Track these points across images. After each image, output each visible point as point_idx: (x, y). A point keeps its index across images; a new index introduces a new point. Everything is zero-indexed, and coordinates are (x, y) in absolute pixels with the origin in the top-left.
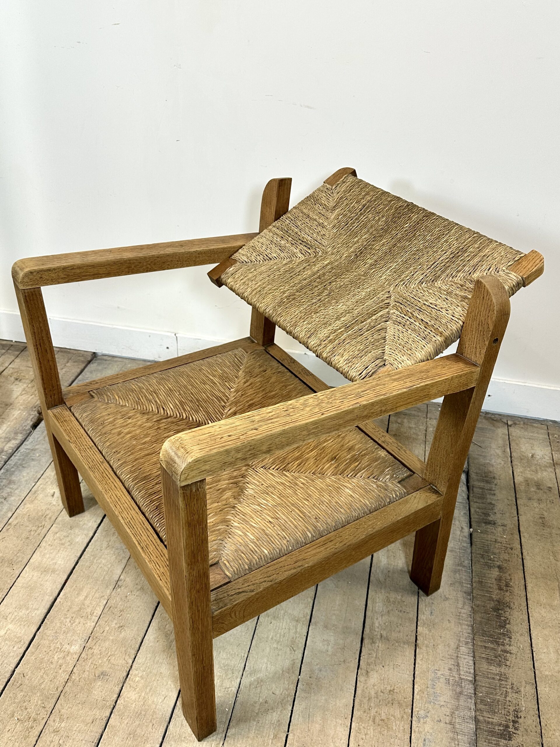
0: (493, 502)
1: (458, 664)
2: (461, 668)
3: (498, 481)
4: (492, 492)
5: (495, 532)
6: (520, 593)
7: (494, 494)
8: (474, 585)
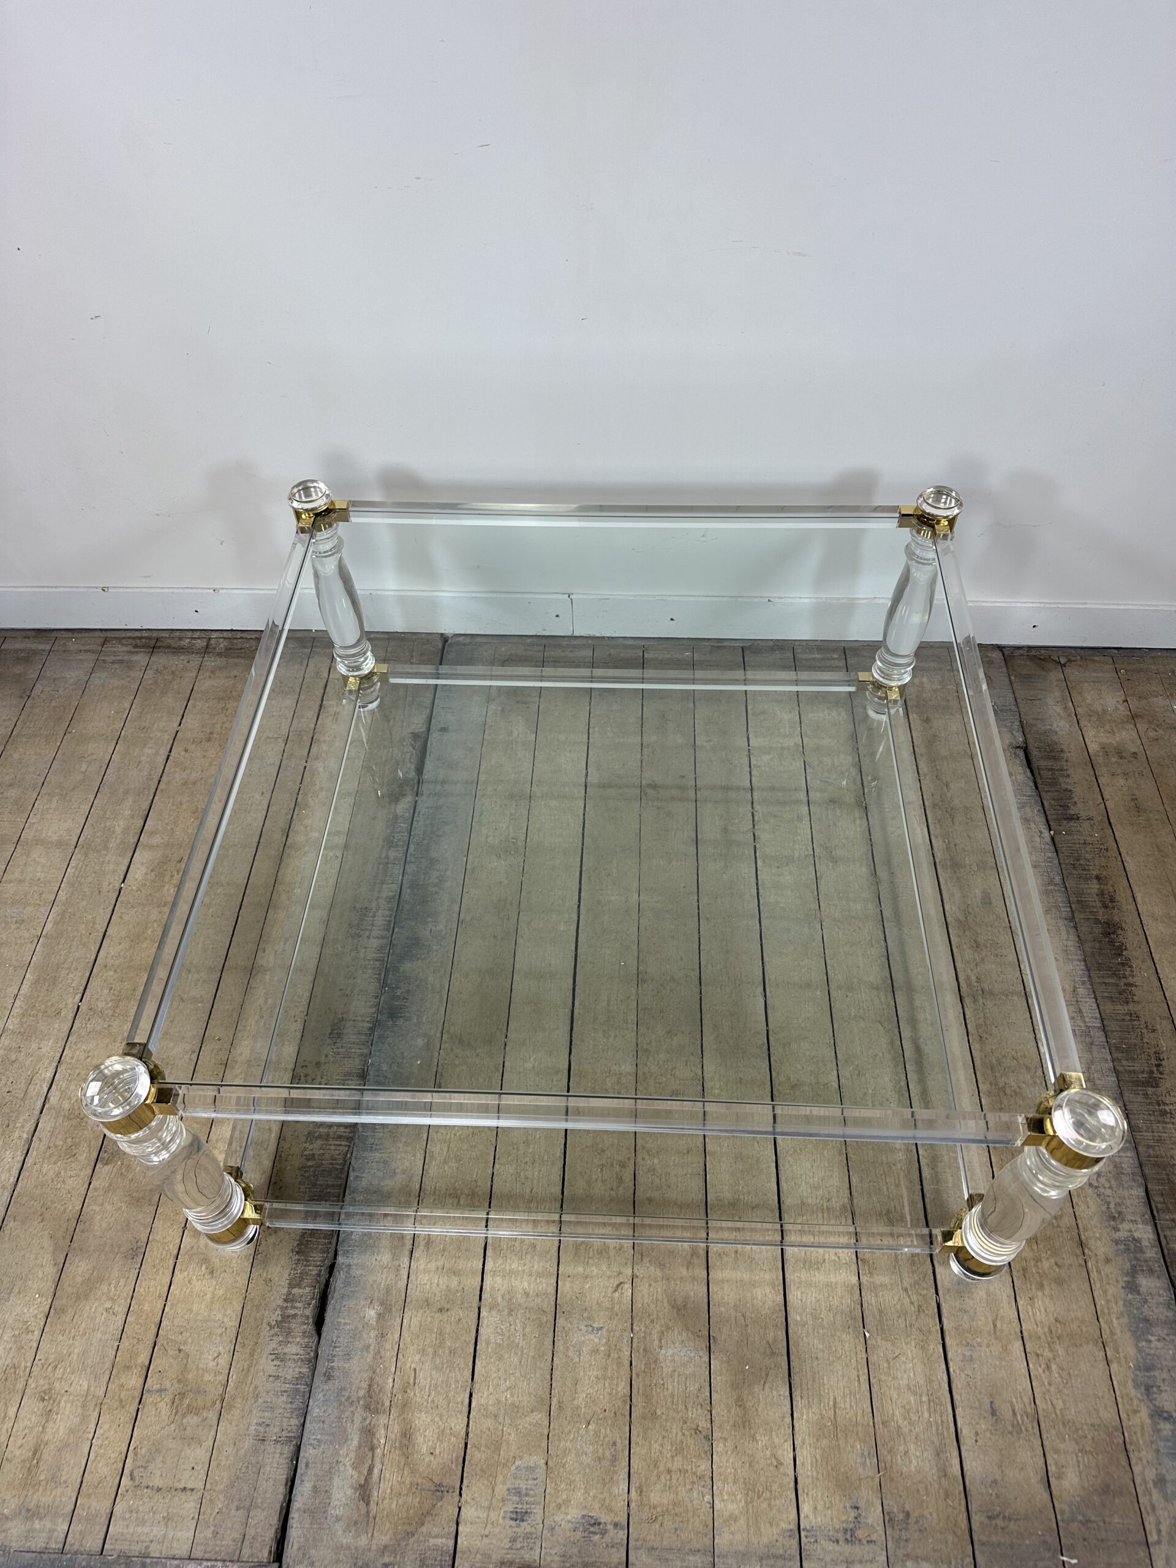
0: (1069, 787)
1: (1080, 1010)
2: (1085, 1015)
3: (1069, 755)
4: (1064, 773)
5: (1081, 829)
6: (1129, 907)
7: (1068, 776)
8: (1073, 906)
